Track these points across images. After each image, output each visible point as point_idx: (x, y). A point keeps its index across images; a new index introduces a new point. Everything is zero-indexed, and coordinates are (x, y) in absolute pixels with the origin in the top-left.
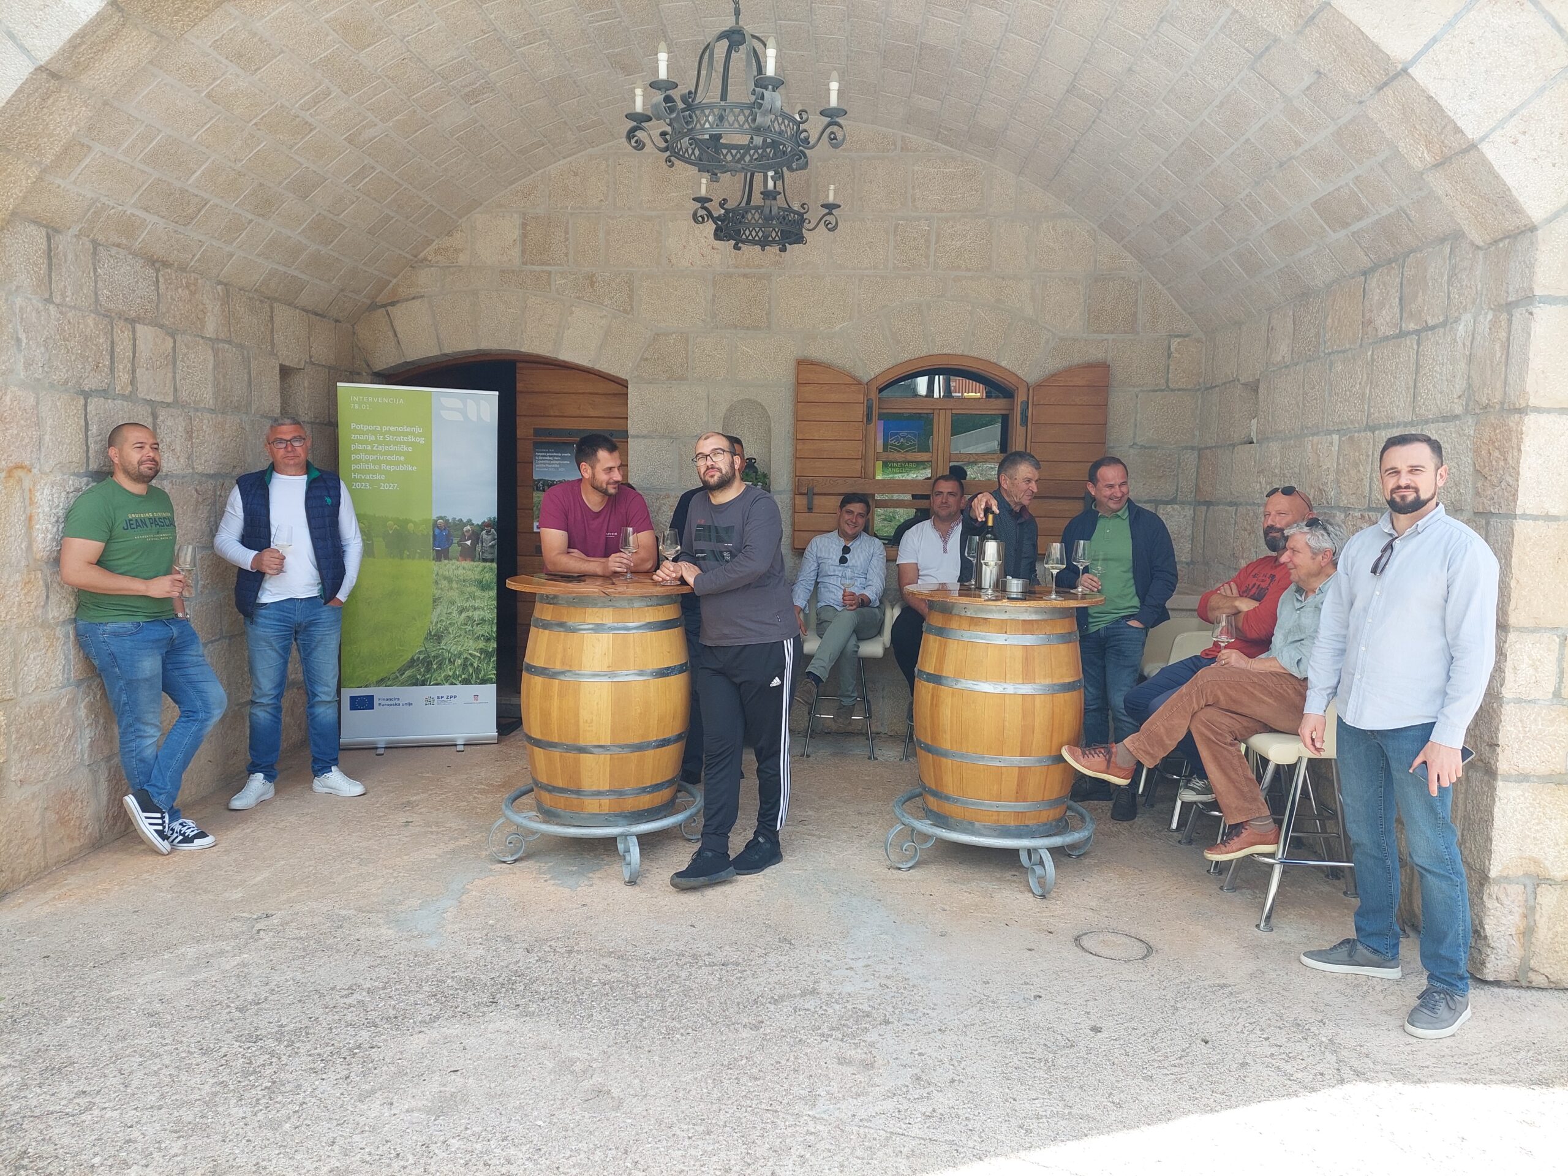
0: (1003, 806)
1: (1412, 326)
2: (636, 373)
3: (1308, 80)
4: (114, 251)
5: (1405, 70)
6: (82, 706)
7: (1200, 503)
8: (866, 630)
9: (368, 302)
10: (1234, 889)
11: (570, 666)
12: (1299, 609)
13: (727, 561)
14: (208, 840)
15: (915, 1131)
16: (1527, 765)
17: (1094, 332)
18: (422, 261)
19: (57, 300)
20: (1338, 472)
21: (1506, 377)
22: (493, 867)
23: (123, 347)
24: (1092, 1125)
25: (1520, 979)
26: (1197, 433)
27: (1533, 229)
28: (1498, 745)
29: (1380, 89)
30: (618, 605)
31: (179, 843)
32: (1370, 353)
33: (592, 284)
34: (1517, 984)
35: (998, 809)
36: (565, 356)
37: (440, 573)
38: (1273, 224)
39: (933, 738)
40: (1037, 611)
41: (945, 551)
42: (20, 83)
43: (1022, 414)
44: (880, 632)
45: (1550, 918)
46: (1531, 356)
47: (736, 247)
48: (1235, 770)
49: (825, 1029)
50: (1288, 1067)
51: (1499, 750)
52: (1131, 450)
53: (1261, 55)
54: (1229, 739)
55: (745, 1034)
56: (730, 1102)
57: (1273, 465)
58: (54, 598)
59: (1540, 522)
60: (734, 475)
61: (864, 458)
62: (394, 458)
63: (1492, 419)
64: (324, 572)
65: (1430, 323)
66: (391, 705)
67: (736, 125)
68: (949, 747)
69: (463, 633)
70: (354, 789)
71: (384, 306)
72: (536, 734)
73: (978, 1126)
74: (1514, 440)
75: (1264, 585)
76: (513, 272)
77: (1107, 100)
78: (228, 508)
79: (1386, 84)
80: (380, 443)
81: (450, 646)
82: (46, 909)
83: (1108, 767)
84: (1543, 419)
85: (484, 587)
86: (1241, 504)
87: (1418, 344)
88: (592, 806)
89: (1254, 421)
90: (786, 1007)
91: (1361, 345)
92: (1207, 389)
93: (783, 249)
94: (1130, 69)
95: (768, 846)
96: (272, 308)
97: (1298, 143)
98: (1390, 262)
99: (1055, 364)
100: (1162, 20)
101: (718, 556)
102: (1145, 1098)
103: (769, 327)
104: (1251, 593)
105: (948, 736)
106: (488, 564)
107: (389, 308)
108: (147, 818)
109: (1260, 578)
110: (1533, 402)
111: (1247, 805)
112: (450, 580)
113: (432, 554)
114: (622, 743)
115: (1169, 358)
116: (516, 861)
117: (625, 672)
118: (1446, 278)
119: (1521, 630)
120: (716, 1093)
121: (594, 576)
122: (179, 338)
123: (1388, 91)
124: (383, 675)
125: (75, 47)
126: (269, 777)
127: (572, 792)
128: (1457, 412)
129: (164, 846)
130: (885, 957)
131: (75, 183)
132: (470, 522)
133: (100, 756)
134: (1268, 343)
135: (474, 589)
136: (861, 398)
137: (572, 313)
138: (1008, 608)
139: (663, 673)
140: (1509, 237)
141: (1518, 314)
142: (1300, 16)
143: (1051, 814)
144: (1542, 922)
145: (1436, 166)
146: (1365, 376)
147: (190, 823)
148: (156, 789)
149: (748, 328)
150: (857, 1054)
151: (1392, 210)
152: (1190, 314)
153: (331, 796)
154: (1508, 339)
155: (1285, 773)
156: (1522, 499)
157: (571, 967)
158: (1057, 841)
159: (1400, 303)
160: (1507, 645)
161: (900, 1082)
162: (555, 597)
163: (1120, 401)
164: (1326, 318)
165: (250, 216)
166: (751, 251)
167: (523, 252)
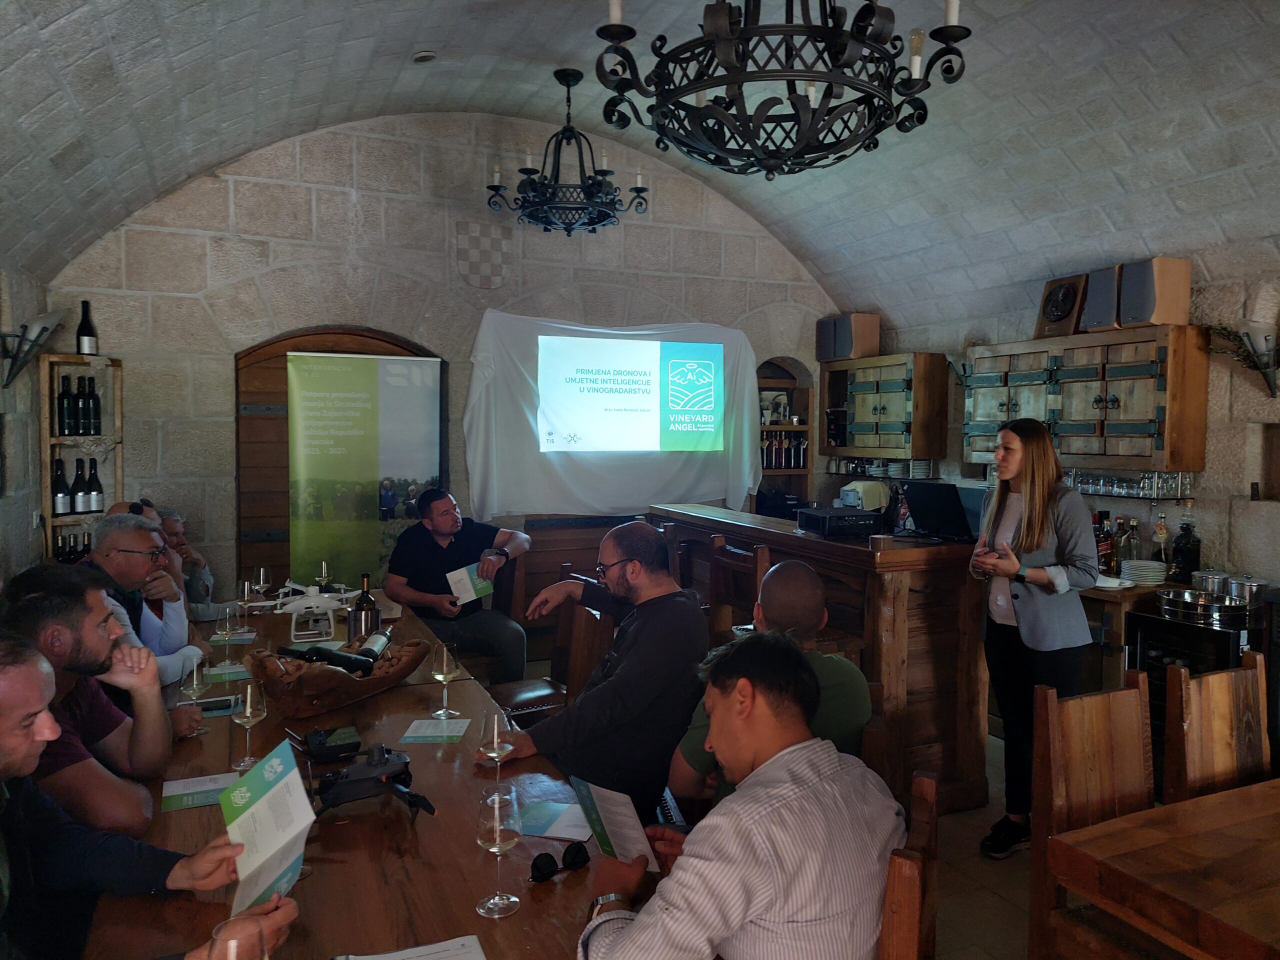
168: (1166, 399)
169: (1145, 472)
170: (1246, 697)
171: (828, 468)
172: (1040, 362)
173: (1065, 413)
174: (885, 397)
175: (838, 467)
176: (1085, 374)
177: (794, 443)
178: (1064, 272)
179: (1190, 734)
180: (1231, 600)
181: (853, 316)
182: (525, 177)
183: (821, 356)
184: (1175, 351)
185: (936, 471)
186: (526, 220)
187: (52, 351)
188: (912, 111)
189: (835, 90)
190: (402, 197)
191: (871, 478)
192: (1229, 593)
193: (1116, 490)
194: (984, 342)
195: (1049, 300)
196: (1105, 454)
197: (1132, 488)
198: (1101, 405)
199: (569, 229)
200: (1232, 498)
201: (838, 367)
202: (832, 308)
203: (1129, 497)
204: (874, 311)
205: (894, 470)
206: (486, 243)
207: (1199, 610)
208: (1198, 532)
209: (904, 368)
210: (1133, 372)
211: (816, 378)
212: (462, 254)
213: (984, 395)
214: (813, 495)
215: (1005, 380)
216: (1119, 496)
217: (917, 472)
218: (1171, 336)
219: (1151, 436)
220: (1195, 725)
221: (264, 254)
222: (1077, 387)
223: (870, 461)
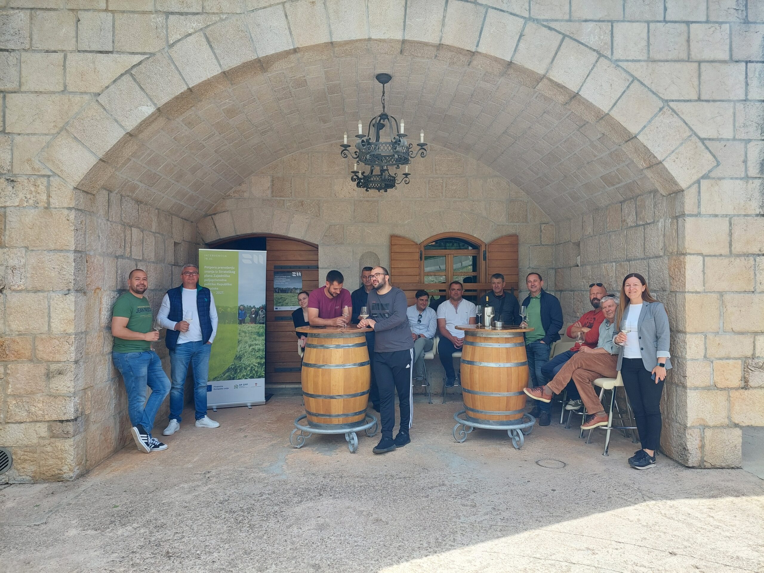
0: (500, 413)
1: (641, 223)
2: (322, 242)
3: (599, 136)
4: (127, 198)
5: (636, 137)
6: (112, 389)
7: (557, 291)
8: (428, 347)
9: (204, 213)
10: (590, 443)
11: (327, 363)
12: (608, 329)
13: (387, 318)
14: (165, 446)
15: (499, 524)
16: (697, 384)
17: (511, 222)
18: (228, 196)
19: (110, 220)
20: (616, 277)
21: (678, 242)
22: (293, 450)
23: (128, 237)
24: (561, 518)
25: (701, 465)
26: (554, 262)
27: (683, 191)
28: (686, 376)
29: (627, 142)
30: (345, 337)
31: (153, 448)
32: (625, 232)
33: (302, 205)
34: (700, 467)
35: (499, 414)
36: (291, 235)
37: (241, 330)
38: (584, 183)
39: (471, 387)
40: (510, 334)
41: (457, 313)
42: (119, 138)
43: (484, 255)
44: (432, 349)
45: (710, 441)
46: (686, 235)
47: (367, 190)
48: (590, 393)
49: (453, 496)
50: (625, 497)
51: (687, 378)
52: (528, 270)
53: (582, 126)
54: (588, 381)
55: (424, 499)
56: (428, 520)
57: (588, 274)
58: (106, 343)
59: (694, 294)
60: (385, 283)
61: (419, 275)
62: (222, 280)
63: (674, 257)
64: (203, 330)
65: (648, 222)
66: (219, 389)
67: (388, 150)
68: (478, 390)
69: (251, 356)
70: (215, 424)
71: (211, 215)
72: (311, 392)
73: (521, 521)
74: (683, 265)
75: (592, 322)
76: (268, 200)
77: (519, 137)
78: (163, 304)
79: (629, 140)
80: (216, 274)
81: (245, 361)
82: (111, 475)
83: (542, 395)
84: (692, 257)
85: (259, 334)
86: (576, 291)
87: (644, 229)
88: (335, 421)
89: (579, 258)
90: (436, 490)
91: (622, 229)
92: (557, 245)
93: (386, 191)
94: (530, 127)
95: (406, 435)
96: (172, 218)
97: (595, 156)
98: (631, 199)
99: (495, 235)
100: (544, 112)
101: (383, 316)
102: (578, 509)
103: (378, 222)
104: (587, 325)
105: (478, 386)
106: (262, 325)
107: (213, 216)
108: (141, 437)
109: (590, 319)
110: (688, 251)
111: (596, 407)
112: (245, 333)
113: (238, 321)
114: (348, 394)
115: (541, 232)
116: (301, 447)
117: (348, 364)
118: (653, 206)
119: (691, 333)
120: (422, 518)
121: (330, 326)
122: (144, 232)
123: (630, 143)
124: (216, 376)
125: (141, 125)
126: (179, 421)
127: (327, 416)
128: (661, 255)
129: (148, 449)
130: (466, 472)
131: (122, 173)
132: (254, 307)
133: (117, 412)
134: (583, 227)
135: (255, 336)
136: (418, 250)
137: (294, 217)
138: (499, 333)
139: (362, 364)
140: (674, 193)
141: (680, 220)
142: (598, 117)
143: (518, 416)
144: (707, 442)
145: (647, 168)
146: (624, 241)
147: (156, 439)
148: (145, 424)
149: (369, 222)
150: (469, 503)
151: (631, 181)
152: (548, 215)
153: (204, 428)
154: (677, 229)
155: (607, 392)
156: (687, 286)
157: (345, 482)
158: (523, 426)
159: (636, 214)
160: (686, 339)
161: (488, 510)
162: (319, 334)
163: (523, 250)
164: (607, 218)
165: (173, 182)
166: (373, 192)
167: (272, 192)
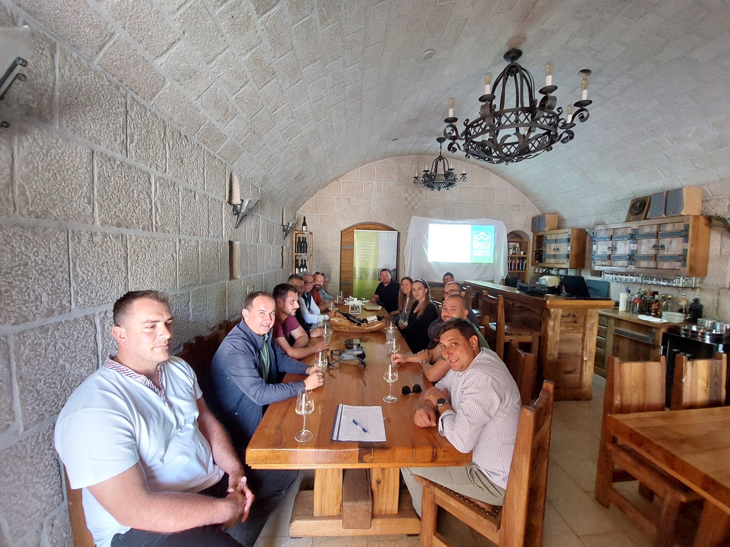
168: (688, 246)
169: (678, 276)
170: (716, 372)
171: (535, 270)
172: (627, 231)
173: (638, 252)
174: (558, 244)
175: (539, 270)
176: (648, 236)
177: (521, 261)
178: (641, 195)
179: (685, 384)
180: (716, 331)
181: (546, 215)
182: (425, 173)
183: (533, 230)
184: (693, 226)
185: (580, 273)
186: (426, 187)
187: (296, 230)
188: (567, 135)
189: (532, 129)
190: (389, 183)
191: (552, 275)
192: (715, 328)
193: (662, 283)
194: (603, 224)
195: (633, 206)
196: (657, 268)
197: (670, 282)
198: (655, 248)
199: (439, 189)
200: (721, 288)
201: (540, 234)
202: (538, 213)
203: (668, 286)
204: (555, 213)
205: (562, 272)
206: (413, 195)
207: (700, 334)
208: (702, 302)
209: (567, 234)
210: (672, 235)
211: (531, 238)
212: (406, 199)
213: (601, 244)
214: (528, 280)
215: (611, 238)
216: (663, 286)
217: (572, 273)
218: (691, 220)
219: (680, 261)
220: (689, 380)
221: (349, 202)
222: (644, 241)
223: (552, 269)
